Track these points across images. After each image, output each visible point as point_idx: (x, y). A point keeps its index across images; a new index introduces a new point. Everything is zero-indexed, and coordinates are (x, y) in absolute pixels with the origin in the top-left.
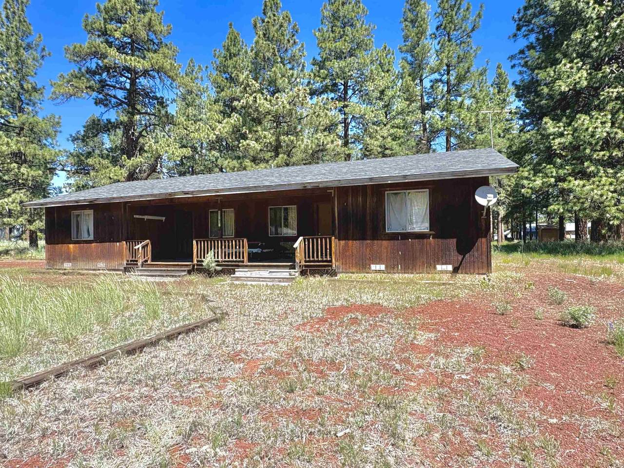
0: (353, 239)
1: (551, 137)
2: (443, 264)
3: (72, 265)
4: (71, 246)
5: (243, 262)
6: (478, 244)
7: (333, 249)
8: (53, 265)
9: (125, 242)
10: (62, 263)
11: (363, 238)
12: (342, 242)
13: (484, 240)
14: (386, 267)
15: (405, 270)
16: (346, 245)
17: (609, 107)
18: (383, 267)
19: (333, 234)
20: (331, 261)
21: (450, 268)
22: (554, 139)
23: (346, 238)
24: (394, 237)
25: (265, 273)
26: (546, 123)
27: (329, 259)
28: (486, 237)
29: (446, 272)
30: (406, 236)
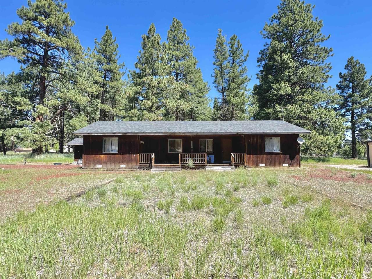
0: (253, 155)
1: (278, 112)
2: (285, 164)
3: (102, 166)
4: (102, 156)
5: (205, 163)
6: (296, 157)
7: (245, 159)
8: (88, 166)
9: (139, 154)
10: (95, 165)
11: (256, 154)
12: (249, 156)
13: (298, 155)
14: (265, 165)
15: (272, 166)
16: (250, 157)
17: (298, 103)
18: (264, 165)
19: (245, 153)
20: (244, 163)
21: (287, 165)
22: (279, 113)
23: (250, 154)
24: (268, 154)
25: (219, 168)
26: (277, 106)
27: (243, 162)
28: (298, 154)
29: (286, 167)
30: (272, 154)
